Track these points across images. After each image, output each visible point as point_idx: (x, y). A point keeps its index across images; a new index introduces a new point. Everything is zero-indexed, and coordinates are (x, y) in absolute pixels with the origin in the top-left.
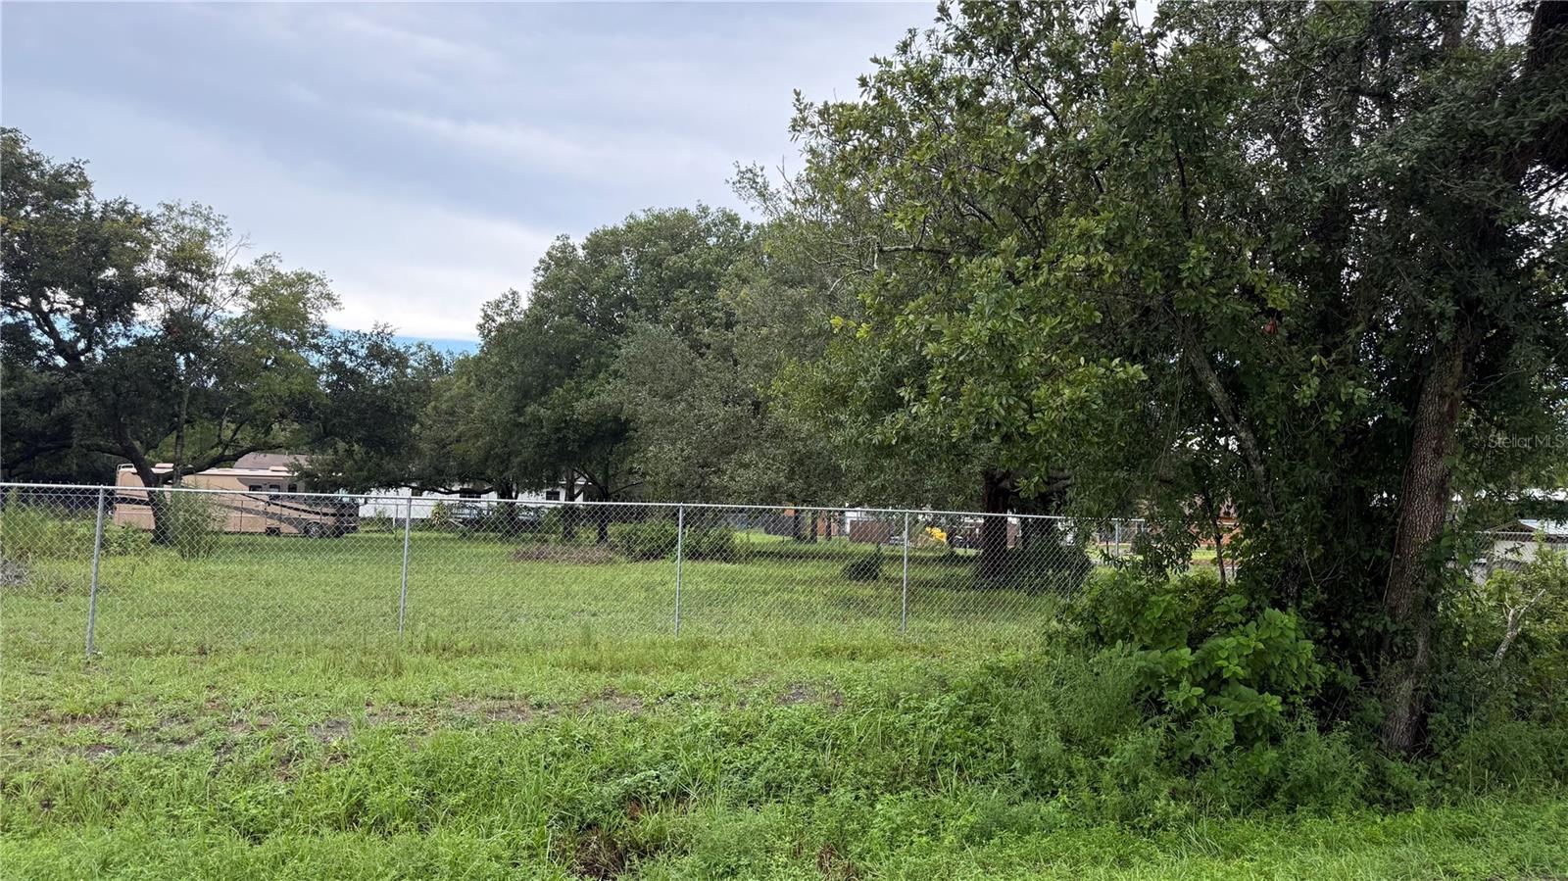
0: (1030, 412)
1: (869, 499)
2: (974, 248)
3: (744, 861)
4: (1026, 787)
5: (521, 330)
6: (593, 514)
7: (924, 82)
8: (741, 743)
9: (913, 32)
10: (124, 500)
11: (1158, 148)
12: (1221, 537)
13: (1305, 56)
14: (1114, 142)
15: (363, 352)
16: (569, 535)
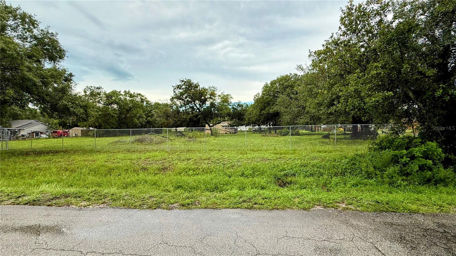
0: (364, 103)
1: (327, 123)
2: (349, 73)
3: (307, 186)
4: (366, 177)
5: (260, 99)
6: (273, 129)
7: (336, 43)
8: (305, 167)
9: (333, 34)
10: (207, 130)
11: (395, 45)
12: (414, 127)
13: (436, 17)
14: (383, 46)
15: (237, 105)
16: (270, 132)
